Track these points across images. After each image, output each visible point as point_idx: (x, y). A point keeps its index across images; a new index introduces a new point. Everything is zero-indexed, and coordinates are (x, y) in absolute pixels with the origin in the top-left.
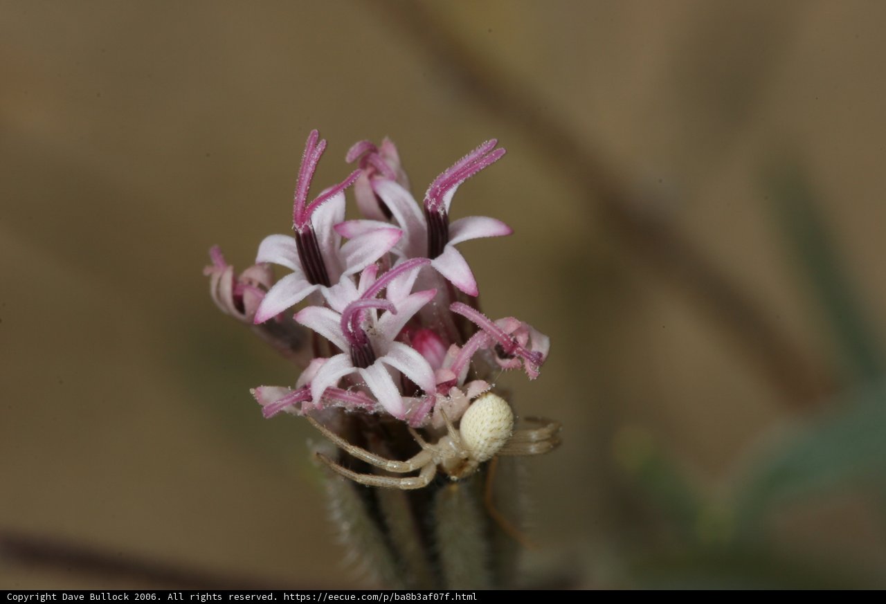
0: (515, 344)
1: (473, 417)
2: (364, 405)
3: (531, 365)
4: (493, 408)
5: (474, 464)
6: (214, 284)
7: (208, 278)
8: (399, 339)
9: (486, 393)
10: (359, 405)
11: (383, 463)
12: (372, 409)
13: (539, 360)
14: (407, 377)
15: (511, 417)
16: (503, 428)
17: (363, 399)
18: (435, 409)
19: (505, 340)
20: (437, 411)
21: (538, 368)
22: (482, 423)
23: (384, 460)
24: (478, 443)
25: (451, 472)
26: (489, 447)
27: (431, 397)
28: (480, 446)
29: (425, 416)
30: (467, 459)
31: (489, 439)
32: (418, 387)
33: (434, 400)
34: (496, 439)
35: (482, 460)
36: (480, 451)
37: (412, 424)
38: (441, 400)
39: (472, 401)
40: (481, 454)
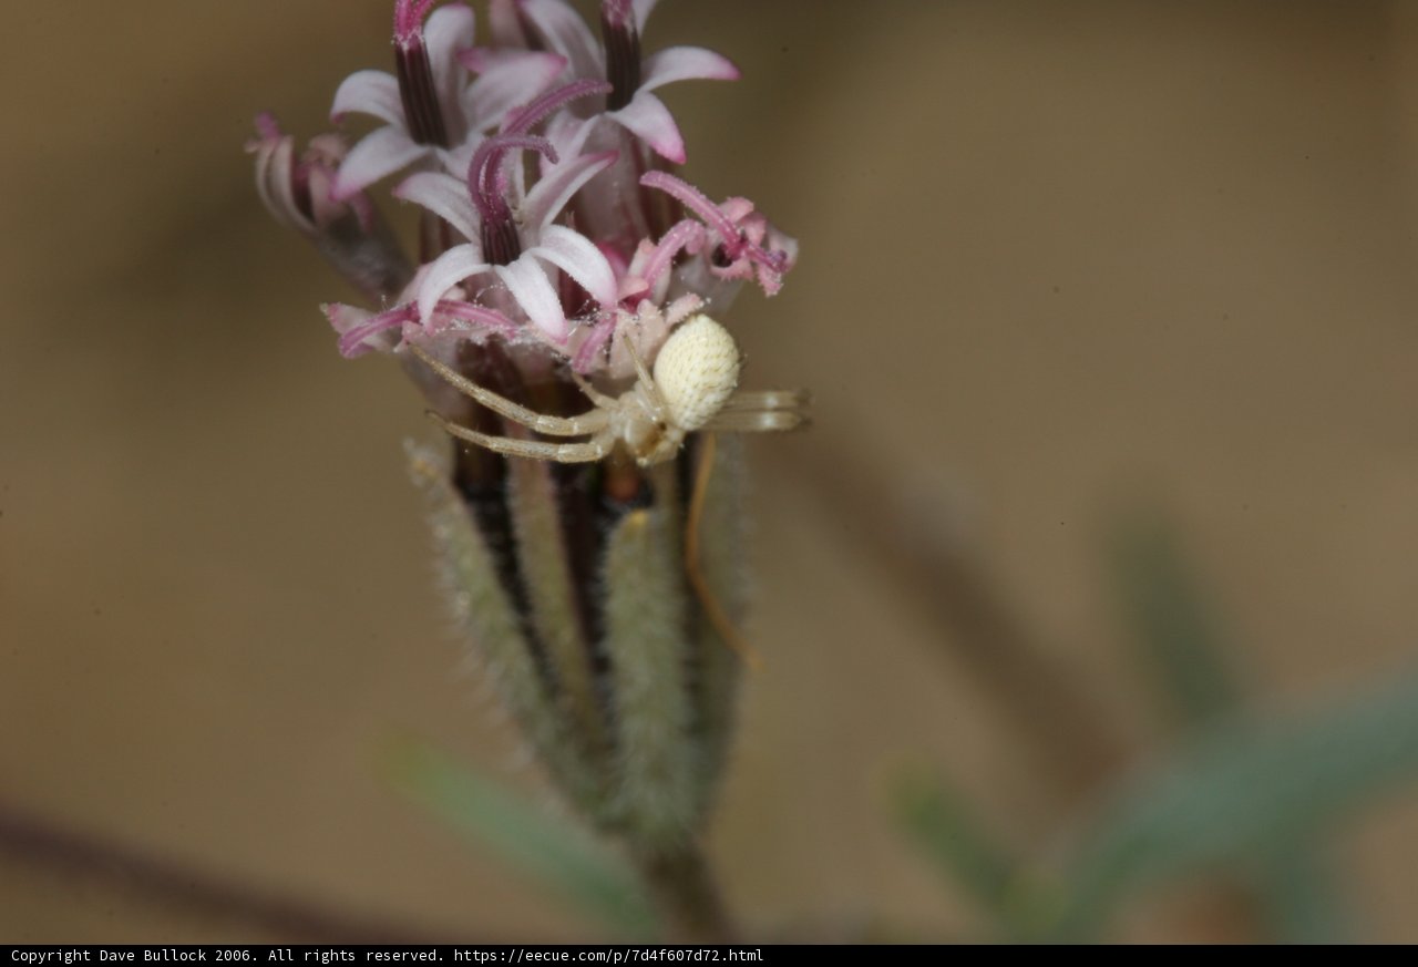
0: (744, 240)
1: (676, 350)
2: (501, 328)
3: (767, 274)
4: (707, 336)
5: (674, 437)
6: (262, 164)
7: (254, 156)
8: (560, 221)
9: (696, 313)
10: (493, 329)
11: (530, 419)
12: (513, 336)
13: (781, 264)
14: (572, 279)
15: (736, 355)
16: (722, 371)
17: (499, 318)
18: (614, 337)
19: (728, 230)
20: (617, 340)
21: (779, 275)
22: (689, 359)
23: (533, 413)
24: (683, 392)
25: (637, 452)
26: (700, 400)
27: (608, 316)
28: (686, 399)
29: (598, 348)
30: (662, 426)
31: (701, 386)
32: (588, 295)
33: (614, 324)
34: (711, 388)
35: (689, 426)
36: (686, 407)
37: (577, 365)
38: (625, 320)
39: (674, 328)
40: (688, 414)
